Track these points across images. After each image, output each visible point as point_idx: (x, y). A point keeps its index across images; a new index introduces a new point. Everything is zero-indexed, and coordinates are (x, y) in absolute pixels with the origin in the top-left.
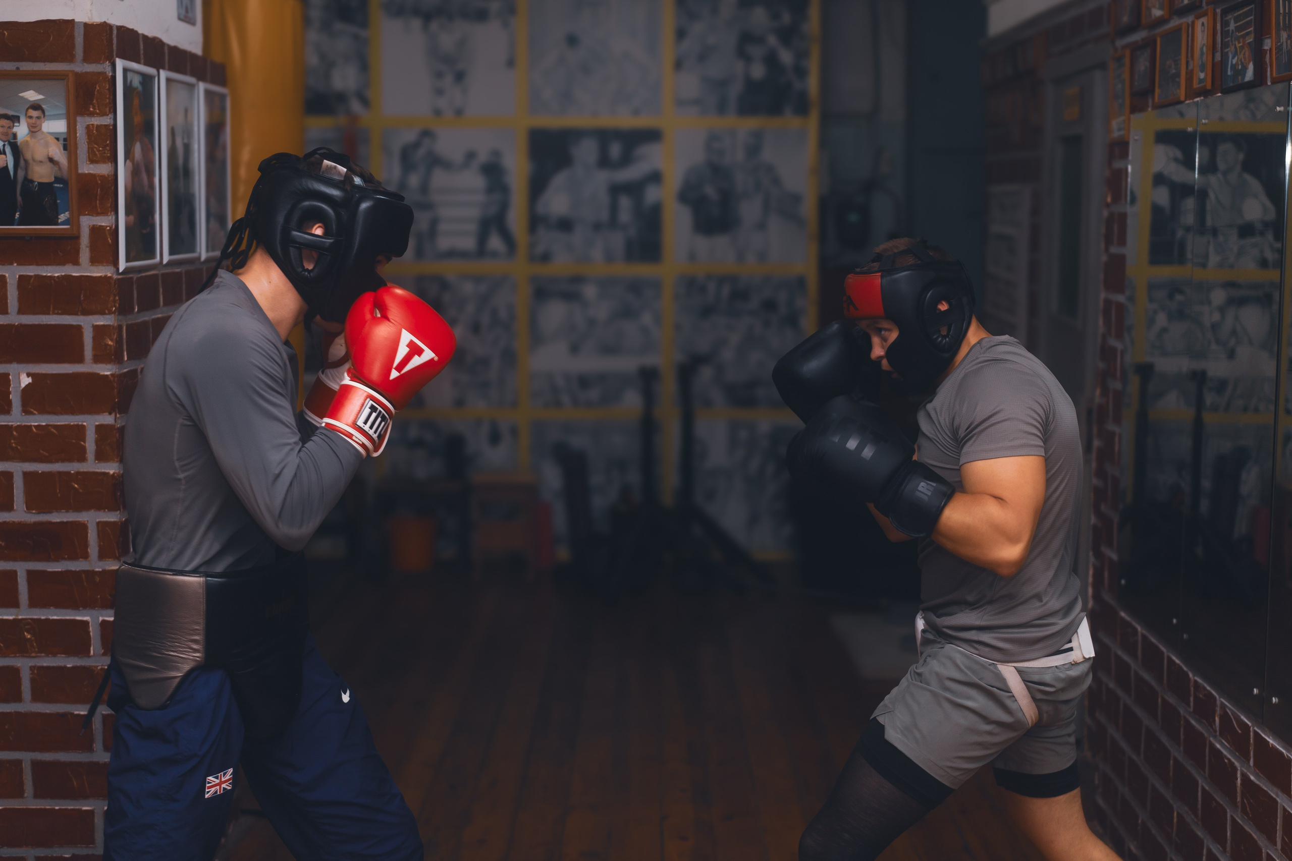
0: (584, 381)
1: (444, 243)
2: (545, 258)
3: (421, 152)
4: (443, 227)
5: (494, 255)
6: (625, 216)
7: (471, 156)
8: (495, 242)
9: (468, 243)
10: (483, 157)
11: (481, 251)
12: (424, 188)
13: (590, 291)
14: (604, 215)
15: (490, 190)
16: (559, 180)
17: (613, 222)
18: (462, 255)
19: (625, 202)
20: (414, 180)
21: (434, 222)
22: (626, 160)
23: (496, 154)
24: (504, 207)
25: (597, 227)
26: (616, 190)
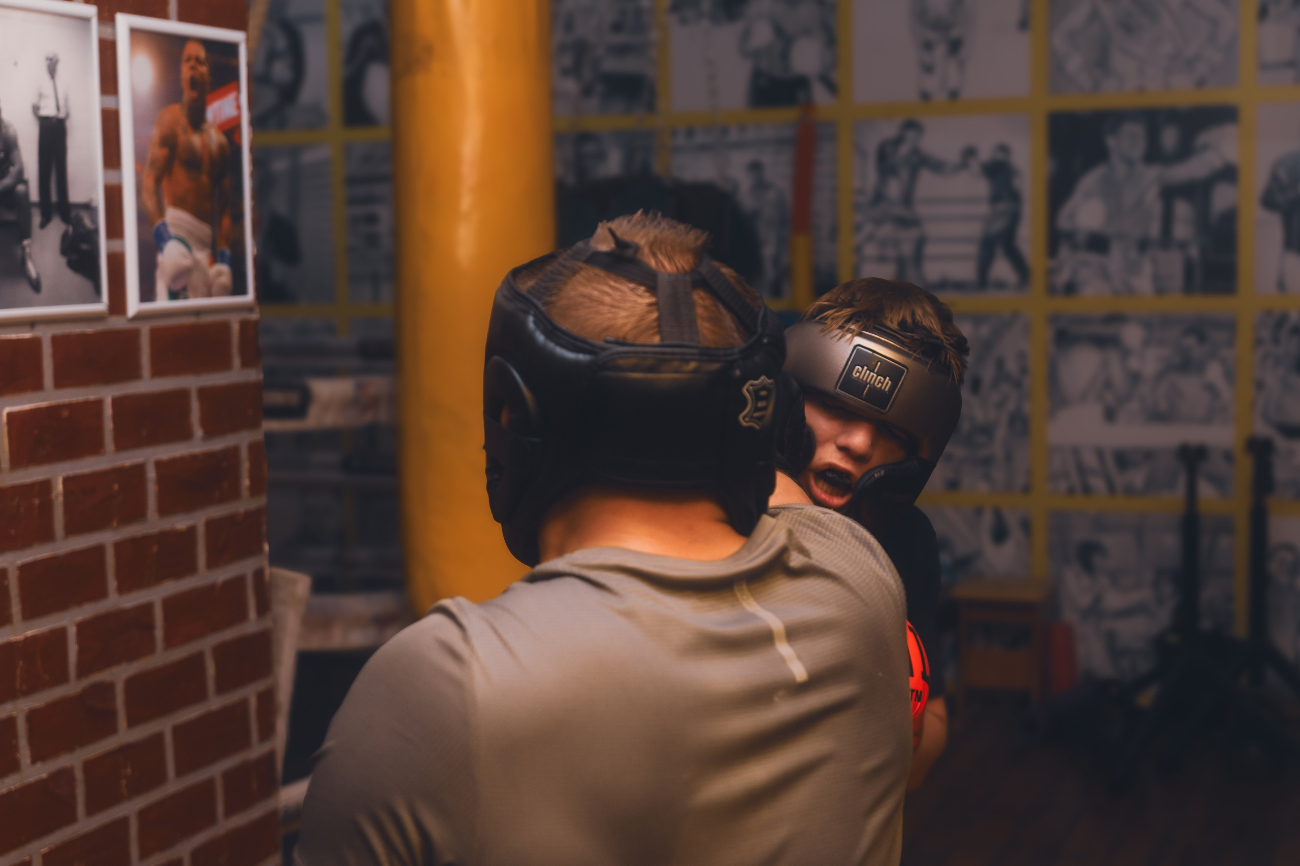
0: (1123, 459)
1: (933, 271)
2: (1071, 289)
3: (904, 149)
4: (931, 249)
5: (1001, 285)
6: (1182, 230)
7: (970, 153)
8: (1002, 269)
9: (966, 271)
10: (986, 153)
11: (983, 281)
12: (908, 199)
13: (1132, 335)
14: (1155, 230)
15: (995, 198)
16: (1090, 181)
17: (1166, 239)
18: (959, 286)
19: (1183, 209)
20: (894, 188)
21: (921, 243)
22: (1185, 151)
23: (1004, 149)
24: (1014, 219)
25: (1143, 245)
26: (1169, 194)
